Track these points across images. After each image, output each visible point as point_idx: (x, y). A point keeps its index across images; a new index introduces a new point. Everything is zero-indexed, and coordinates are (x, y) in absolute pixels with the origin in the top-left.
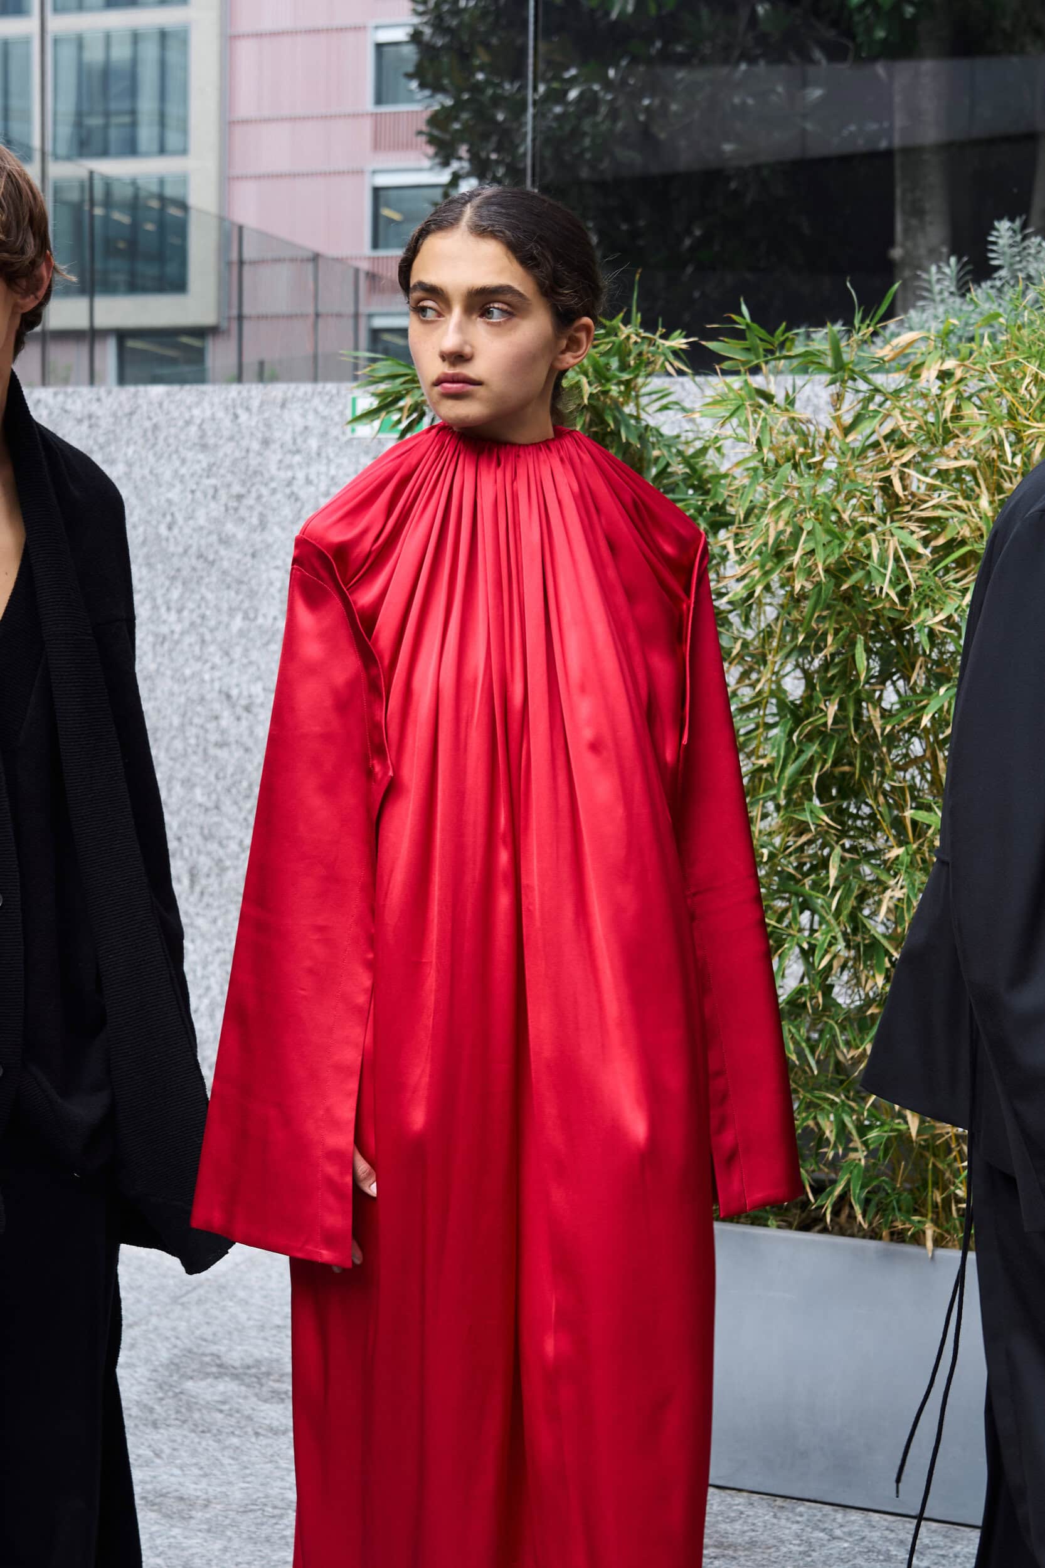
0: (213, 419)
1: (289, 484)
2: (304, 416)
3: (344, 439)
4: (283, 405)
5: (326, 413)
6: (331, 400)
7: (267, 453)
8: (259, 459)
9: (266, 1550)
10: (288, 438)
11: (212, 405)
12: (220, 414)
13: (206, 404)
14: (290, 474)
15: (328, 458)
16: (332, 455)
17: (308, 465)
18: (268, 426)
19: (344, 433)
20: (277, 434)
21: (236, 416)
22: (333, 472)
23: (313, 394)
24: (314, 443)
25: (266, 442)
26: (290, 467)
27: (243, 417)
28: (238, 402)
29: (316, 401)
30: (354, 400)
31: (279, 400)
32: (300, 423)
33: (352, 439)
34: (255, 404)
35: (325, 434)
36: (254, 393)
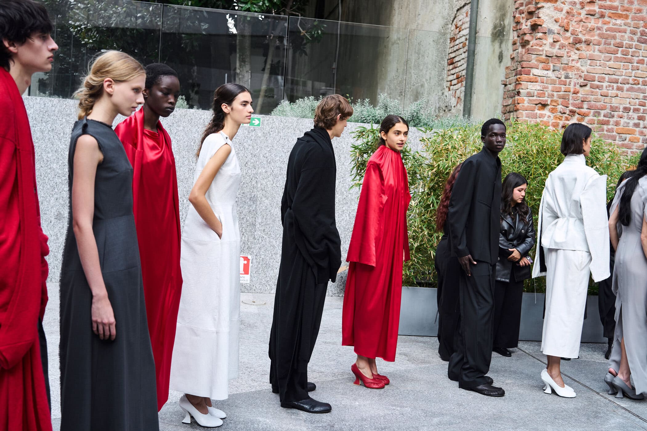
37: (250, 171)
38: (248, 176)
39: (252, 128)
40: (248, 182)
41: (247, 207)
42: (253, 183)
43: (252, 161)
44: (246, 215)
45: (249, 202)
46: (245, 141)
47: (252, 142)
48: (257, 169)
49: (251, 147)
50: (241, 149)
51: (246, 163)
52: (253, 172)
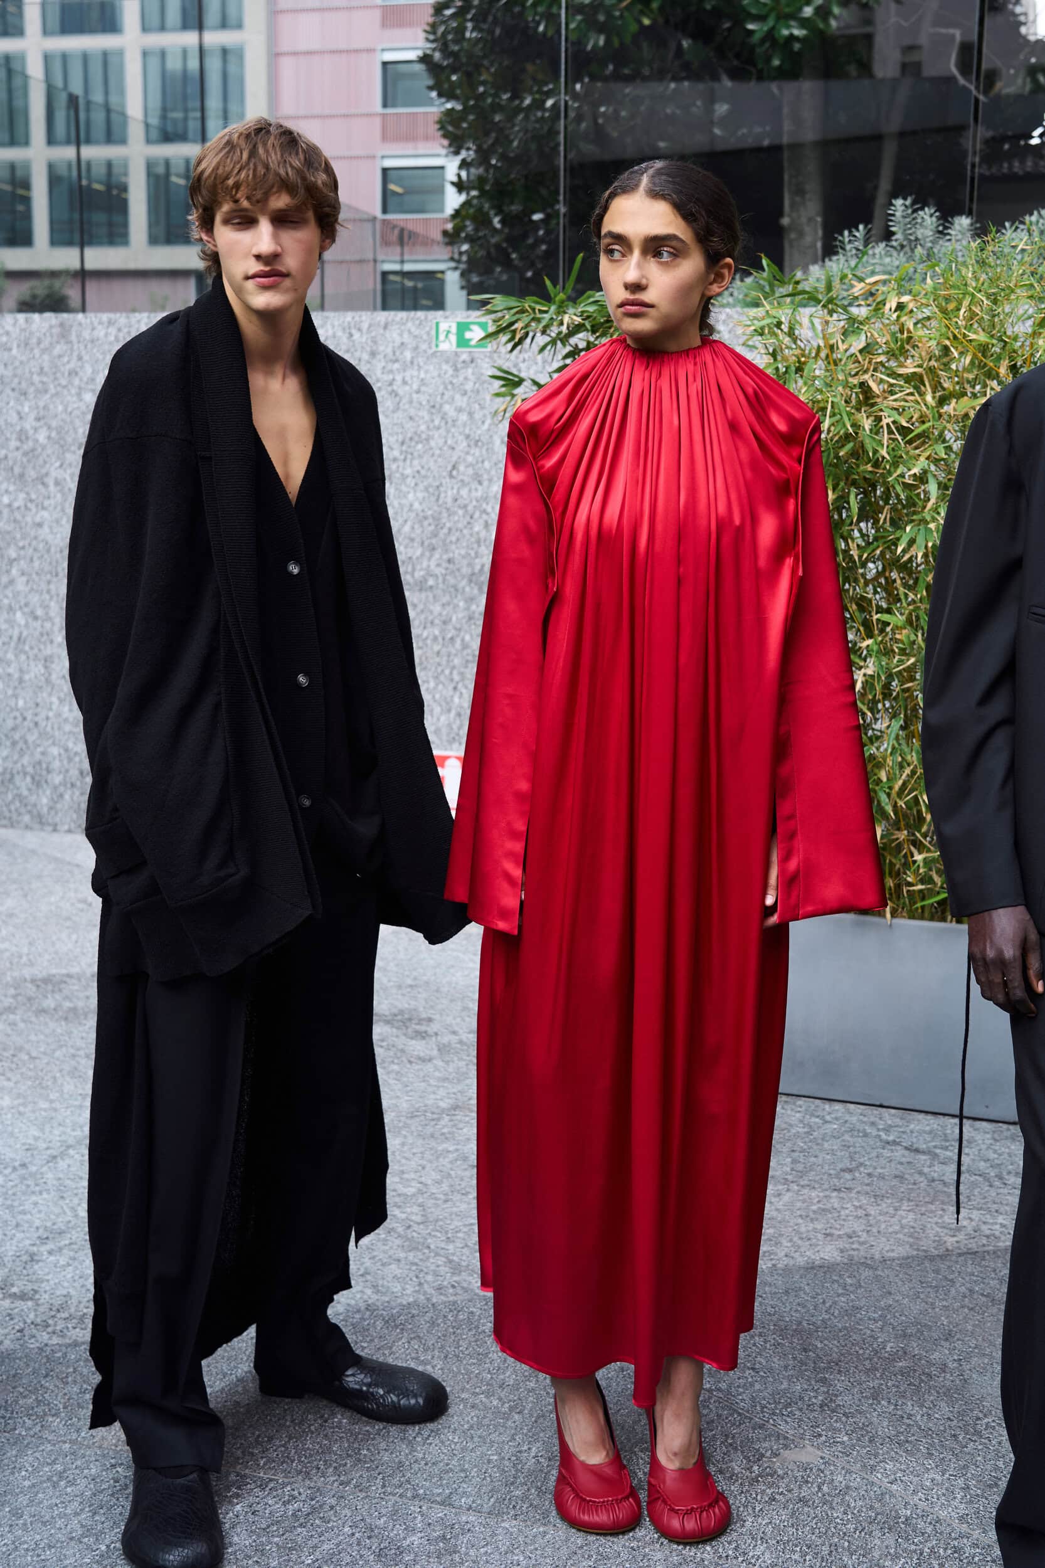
0: (334, 336)
1: (391, 384)
2: (401, 335)
3: (430, 352)
4: (385, 327)
5: (417, 333)
6: (420, 324)
7: (374, 362)
8: (368, 366)
9: (433, 1144)
10: (389, 350)
11: (333, 327)
12: (340, 333)
13: (329, 327)
14: (391, 377)
15: (418, 365)
16: (421, 364)
17: (404, 371)
18: (375, 342)
19: (430, 348)
20: (381, 348)
21: (351, 335)
22: (422, 375)
23: (407, 320)
24: (408, 355)
25: (373, 354)
26: (391, 371)
27: (357, 335)
28: (352, 325)
29: (409, 324)
30: (437, 324)
31: (382, 323)
32: (398, 341)
33: (436, 352)
34: (365, 326)
35: (416, 348)
36: (364, 318)
37: (464, 492)
38: (459, 507)
39: (464, 357)
40: (460, 525)
41: (462, 604)
42: (476, 529)
43: (470, 459)
44: (459, 630)
45: (467, 589)
46: (446, 397)
47: (465, 399)
48: (486, 483)
49: (464, 417)
50: (437, 422)
51: (454, 467)
52: (474, 494)
